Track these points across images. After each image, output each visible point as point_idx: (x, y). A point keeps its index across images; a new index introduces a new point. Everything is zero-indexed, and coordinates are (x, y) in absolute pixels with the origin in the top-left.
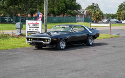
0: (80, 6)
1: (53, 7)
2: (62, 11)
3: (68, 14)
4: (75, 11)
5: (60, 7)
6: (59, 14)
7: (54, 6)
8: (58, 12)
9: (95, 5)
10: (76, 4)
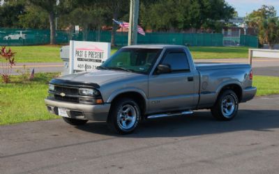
0: (233, 9)
1: (174, 12)
2: (193, 20)
3: (206, 28)
4: (222, 21)
5: (190, 13)
6: (186, 28)
7: (175, 10)
8: (185, 22)
9: (267, 9)
10: (225, 5)
